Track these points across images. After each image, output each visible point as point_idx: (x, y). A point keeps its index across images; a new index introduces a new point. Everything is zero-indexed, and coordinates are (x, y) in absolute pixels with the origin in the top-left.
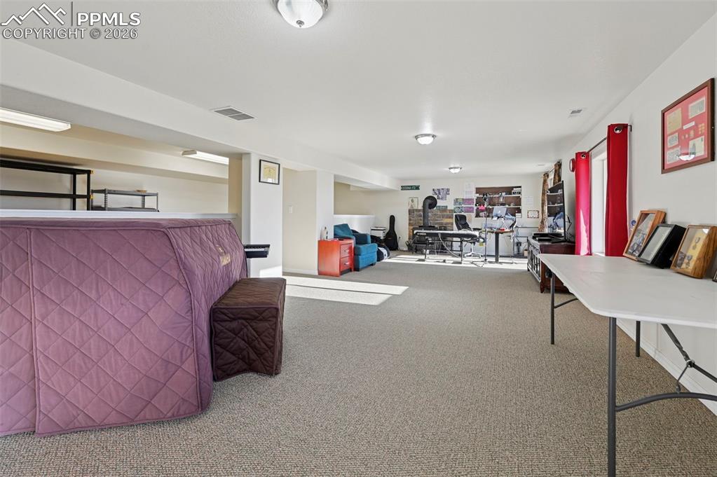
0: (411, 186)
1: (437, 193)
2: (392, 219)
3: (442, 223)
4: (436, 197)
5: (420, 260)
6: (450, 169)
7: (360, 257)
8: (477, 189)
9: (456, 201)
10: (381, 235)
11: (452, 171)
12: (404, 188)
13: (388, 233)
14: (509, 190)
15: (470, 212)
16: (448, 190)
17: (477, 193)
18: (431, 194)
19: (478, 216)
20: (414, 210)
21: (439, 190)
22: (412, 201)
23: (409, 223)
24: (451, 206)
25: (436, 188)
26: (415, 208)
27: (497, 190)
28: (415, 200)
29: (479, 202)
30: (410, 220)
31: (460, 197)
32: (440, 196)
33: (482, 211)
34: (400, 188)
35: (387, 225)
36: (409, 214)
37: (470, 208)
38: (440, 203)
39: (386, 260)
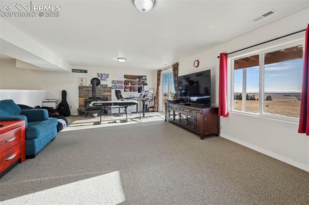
0: (81, 70)
1: (101, 76)
2: (64, 93)
3: (104, 96)
4: (99, 78)
5: (96, 123)
6: (118, 59)
7: (36, 140)
8: (124, 75)
9: (113, 82)
10: (54, 106)
11: (120, 60)
12: (74, 71)
13: (60, 104)
14: (140, 77)
15: (121, 88)
16: (108, 75)
17: (124, 78)
18: (96, 76)
19: (125, 91)
20: (83, 86)
21: (101, 74)
22: (82, 80)
23: (79, 96)
24: (110, 85)
25: (100, 73)
26: (84, 85)
27: (134, 77)
28: (84, 80)
29: (126, 83)
30: (80, 93)
31: (116, 79)
32: (102, 78)
33: (127, 88)
34: (71, 71)
35: (59, 98)
36: (79, 90)
37: (121, 86)
38: (102, 83)
39: (65, 129)
